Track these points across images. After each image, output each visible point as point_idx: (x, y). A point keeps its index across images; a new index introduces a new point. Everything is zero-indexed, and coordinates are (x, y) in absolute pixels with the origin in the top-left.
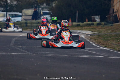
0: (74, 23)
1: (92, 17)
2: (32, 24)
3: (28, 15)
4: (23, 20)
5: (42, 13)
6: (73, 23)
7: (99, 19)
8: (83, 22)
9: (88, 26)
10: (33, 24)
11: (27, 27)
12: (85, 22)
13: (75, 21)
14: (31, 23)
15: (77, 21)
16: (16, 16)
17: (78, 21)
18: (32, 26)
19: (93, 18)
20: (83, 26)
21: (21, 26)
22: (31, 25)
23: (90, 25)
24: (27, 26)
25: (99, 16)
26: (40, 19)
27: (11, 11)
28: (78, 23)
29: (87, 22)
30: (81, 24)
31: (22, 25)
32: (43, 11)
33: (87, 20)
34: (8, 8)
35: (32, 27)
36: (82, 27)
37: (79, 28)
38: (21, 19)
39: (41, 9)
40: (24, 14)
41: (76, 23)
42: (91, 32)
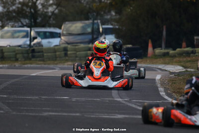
0: (158, 51)
1: (196, 38)
2: (77, 52)
3: (73, 33)
4: (63, 44)
5: (101, 30)
6: (155, 50)
8: (174, 49)
10: (80, 51)
11: (67, 58)
12: (181, 47)
13: (160, 46)
14: (75, 50)
15: (163, 45)
16: (53, 35)
17: (167, 47)
18: (76, 57)
20: (174, 56)
21: (56, 55)
22: (75, 54)
23: (188, 54)
24: (66, 55)
27: (44, 26)
28: (166, 51)
29: (185, 48)
30: (171, 52)
31: (57, 53)
32: (104, 26)
33: (184, 44)
34: (39, 20)
35: (78, 58)
36: (171, 59)
38: (60, 42)
39: (99, 21)
40: (65, 32)
41: (162, 49)
42: (181, 68)
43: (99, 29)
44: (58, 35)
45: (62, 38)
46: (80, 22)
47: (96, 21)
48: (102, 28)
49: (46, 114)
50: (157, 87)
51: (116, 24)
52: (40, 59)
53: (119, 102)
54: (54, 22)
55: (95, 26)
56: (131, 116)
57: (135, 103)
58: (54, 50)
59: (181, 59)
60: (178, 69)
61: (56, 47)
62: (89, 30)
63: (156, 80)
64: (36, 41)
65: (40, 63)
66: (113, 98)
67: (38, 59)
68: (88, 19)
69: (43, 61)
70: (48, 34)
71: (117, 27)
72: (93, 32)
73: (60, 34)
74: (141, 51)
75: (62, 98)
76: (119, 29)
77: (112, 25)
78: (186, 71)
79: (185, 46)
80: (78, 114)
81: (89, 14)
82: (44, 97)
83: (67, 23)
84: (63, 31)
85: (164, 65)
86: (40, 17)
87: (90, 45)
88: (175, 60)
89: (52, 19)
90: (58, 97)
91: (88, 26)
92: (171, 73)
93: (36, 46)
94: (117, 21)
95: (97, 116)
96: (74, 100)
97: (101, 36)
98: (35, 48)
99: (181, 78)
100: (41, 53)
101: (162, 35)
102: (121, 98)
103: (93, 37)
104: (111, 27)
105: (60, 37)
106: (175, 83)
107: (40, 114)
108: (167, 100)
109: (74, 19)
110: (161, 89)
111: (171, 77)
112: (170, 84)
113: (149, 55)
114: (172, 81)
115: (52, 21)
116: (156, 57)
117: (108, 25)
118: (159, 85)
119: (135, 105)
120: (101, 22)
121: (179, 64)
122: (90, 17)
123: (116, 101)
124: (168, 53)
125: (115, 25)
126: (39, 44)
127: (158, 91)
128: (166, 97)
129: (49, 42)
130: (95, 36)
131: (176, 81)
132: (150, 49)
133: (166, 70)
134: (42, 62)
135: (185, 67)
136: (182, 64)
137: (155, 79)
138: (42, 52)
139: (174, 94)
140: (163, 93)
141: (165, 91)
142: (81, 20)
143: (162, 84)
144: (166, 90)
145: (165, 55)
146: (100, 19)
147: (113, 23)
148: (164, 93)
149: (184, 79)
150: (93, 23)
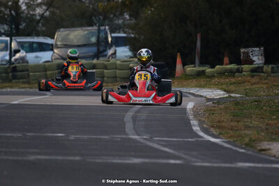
0: (189, 69)
1: (242, 50)
3: (73, 44)
4: (56, 59)
5: (110, 39)
6: (186, 67)
7: (260, 57)
8: (213, 67)
9: (227, 77)
12: (222, 64)
13: (193, 62)
15: (197, 61)
16: (43, 47)
17: (202, 63)
19: (244, 53)
20: (212, 76)
21: (46, 75)
23: (232, 73)
25: (262, 48)
26: (106, 56)
27: (29, 35)
28: (201, 69)
29: (227, 64)
30: (209, 70)
31: (48, 72)
33: (226, 60)
34: (22, 26)
36: (208, 80)
37: (202, 81)
38: (52, 56)
39: (107, 27)
40: (59, 43)
41: (195, 67)
42: (223, 92)
43: (107, 38)
44: (49, 48)
45: (55, 51)
46: (80, 29)
47: (102, 28)
48: (112, 37)
49: (32, 158)
50: (189, 120)
51: (130, 31)
52: (24, 80)
53: (135, 141)
54: (44, 29)
55: (102, 35)
56: (153, 161)
57: (158, 142)
58: (44, 68)
59: (222, 80)
60: (218, 94)
61: (47, 64)
62: (94, 40)
63: (188, 110)
64: (18, 55)
65: (24, 86)
66: (127, 134)
67: (21, 80)
68: (91, 25)
69: (29, 83)
70: (35, 45)
71: (133, 36)
72: (98, 43)
73: (52, 45)
74: (166, 69)
75: (55, 135)
76: (135, 38)
77: (125, 33)
78: (230, 96)
79: (228, 62)
80: (77, 158)
81: (93, 18)
82: (29, 134)
83: (61, 30)
84: (56, 41)
85: (198, 89)
86: (24, 22)
87: (95, 61)
88: (213, 81)
89: (40, 25)
90: (49, 134)
91: (92, 34)
92: (208, 100)
93: (19, 63)
94: (133, 28)
95: (104, 161)
96: (72, 137)
97: (110, 49)
98: (17, 65)
99: (222, 106)
100: (26, 72)
101: (195, 46)
102: (138, 135)
103: (98, 49)
104: (124, 35)
105: (52, 50)
106: (213, 114)
107: (25, 158)
108: (202, 137)
109: (72, 25)
110: (194, 122)
111: (208, 105)
112: (207, 115)
113: (177, 75)
114: (210, 111)
115: (41, 27)
116: (187, 77)
117: (119, 33)
118: (191, 117)
119: (159, 144)
120: (109, 29)
121: (220, 87)
122: (95, 21)
123: (131, 139)
124: (203, 72)
125: (129, 33)
126: (23, 59)
127: (190, 126)
128: (202, 134)
129: (37, 57)
130: (101, 49)
131: (214, 110)
132: (179, 67)
133: (201, 96)
134: (26, 86)
135: (228, 92)
136: (223, 87)
137: (186, 109)
138: (28, 71)
139: (212, 129)
140: (196, 128)
141: (199, 125)
142: (81, 25)
143: (196, 115)
144: (201, 124)
145: (200, 74)
146: (108, 25)
147: (127, 30)
148: (198, 128)
149: (226, 108)
150: (99, 31)
